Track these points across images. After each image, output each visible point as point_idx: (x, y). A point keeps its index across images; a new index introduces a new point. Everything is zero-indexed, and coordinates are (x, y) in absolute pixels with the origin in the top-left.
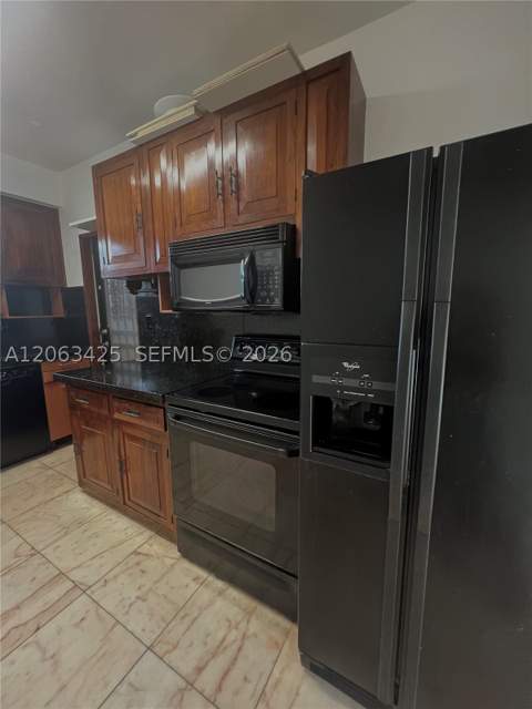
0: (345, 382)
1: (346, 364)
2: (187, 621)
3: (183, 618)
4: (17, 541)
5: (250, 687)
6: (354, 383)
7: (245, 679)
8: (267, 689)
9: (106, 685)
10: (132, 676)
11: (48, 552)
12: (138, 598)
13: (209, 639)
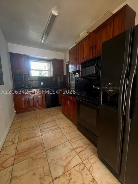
0: (110, 88)
1: (109, 84)
2: (76, 140)
3: (75, 139)
4: (52, 118)
5: (85, 156)
6: (111, 88)
7: (85, 154)
8: (89, 158)
9: (61, 142)
10: (65, 143)
11: (56, 121)
12: (68, 133)
13: (79, 145)
